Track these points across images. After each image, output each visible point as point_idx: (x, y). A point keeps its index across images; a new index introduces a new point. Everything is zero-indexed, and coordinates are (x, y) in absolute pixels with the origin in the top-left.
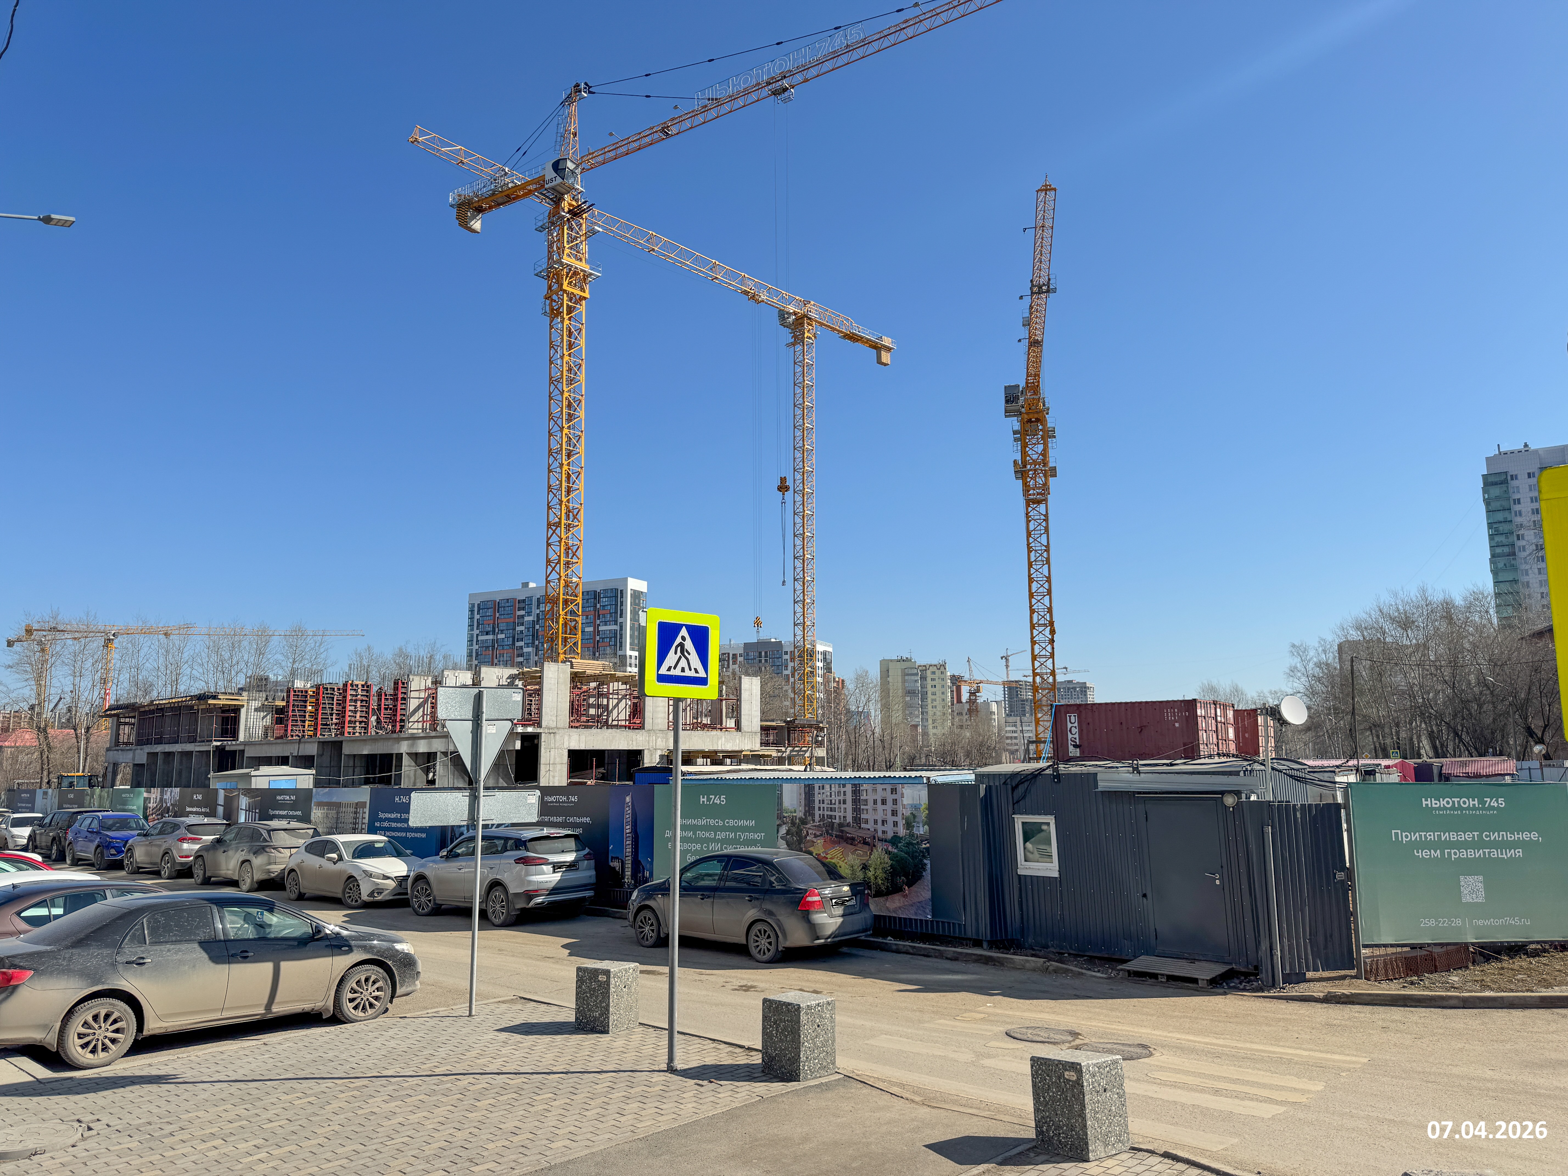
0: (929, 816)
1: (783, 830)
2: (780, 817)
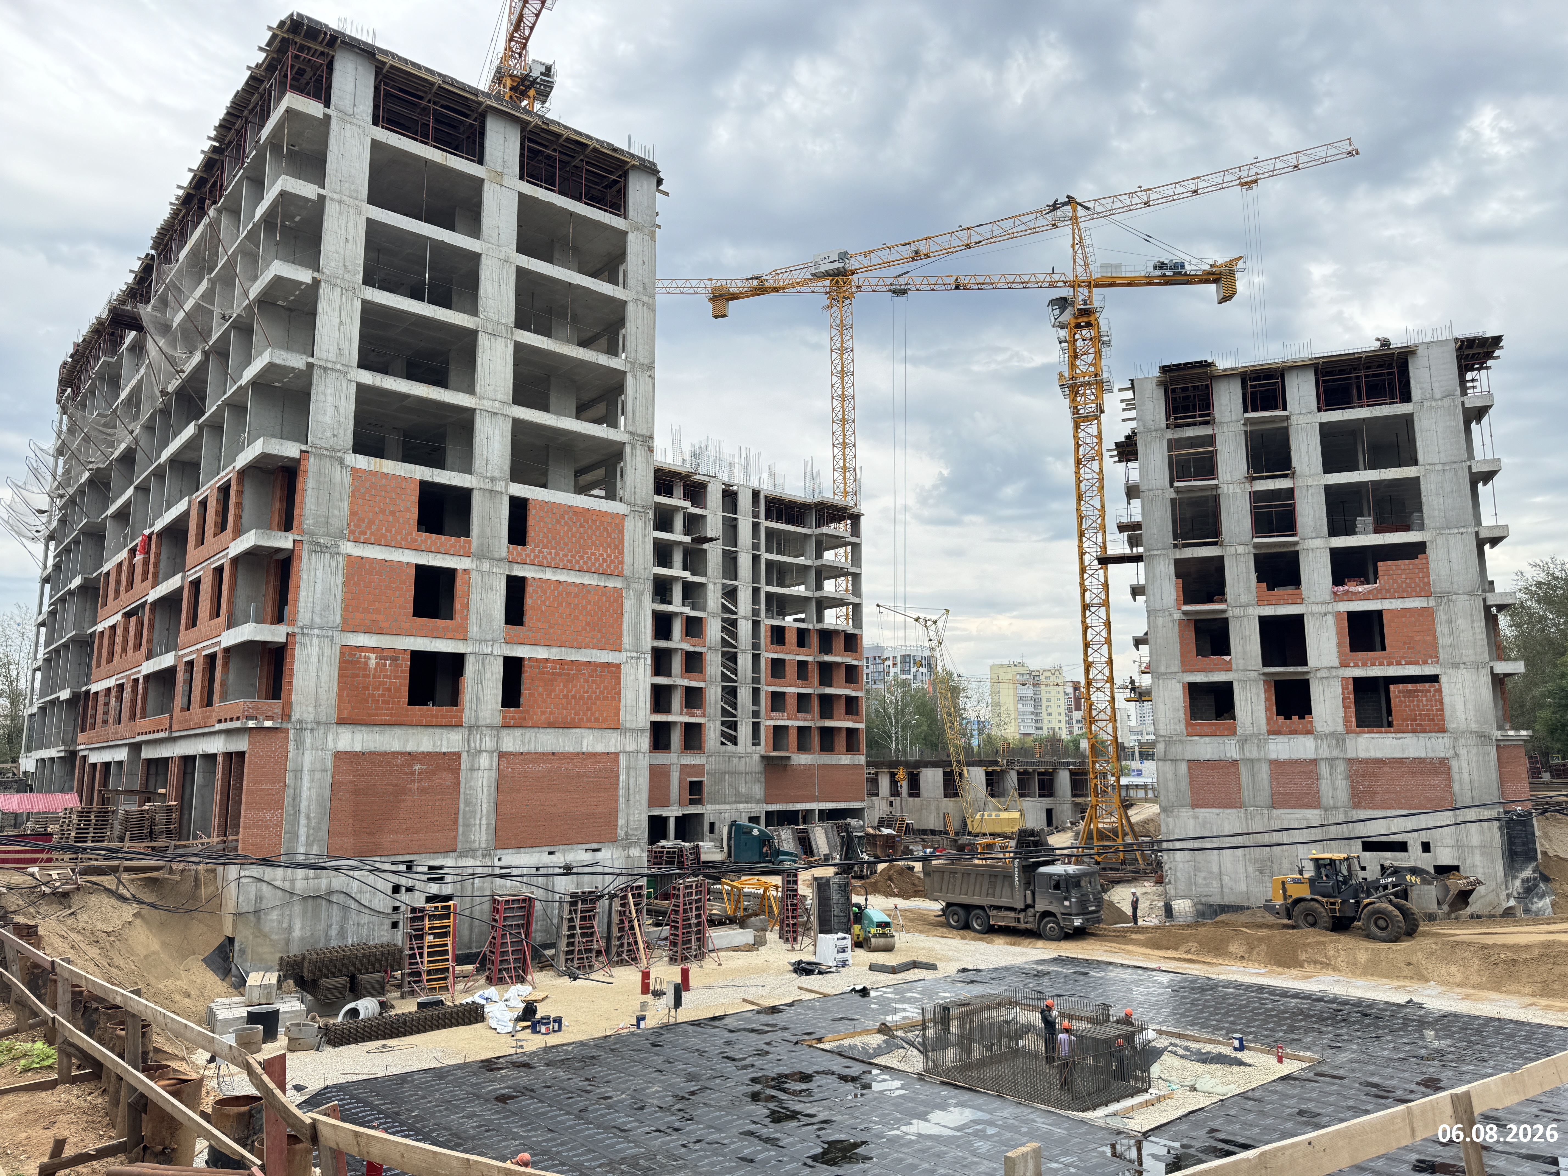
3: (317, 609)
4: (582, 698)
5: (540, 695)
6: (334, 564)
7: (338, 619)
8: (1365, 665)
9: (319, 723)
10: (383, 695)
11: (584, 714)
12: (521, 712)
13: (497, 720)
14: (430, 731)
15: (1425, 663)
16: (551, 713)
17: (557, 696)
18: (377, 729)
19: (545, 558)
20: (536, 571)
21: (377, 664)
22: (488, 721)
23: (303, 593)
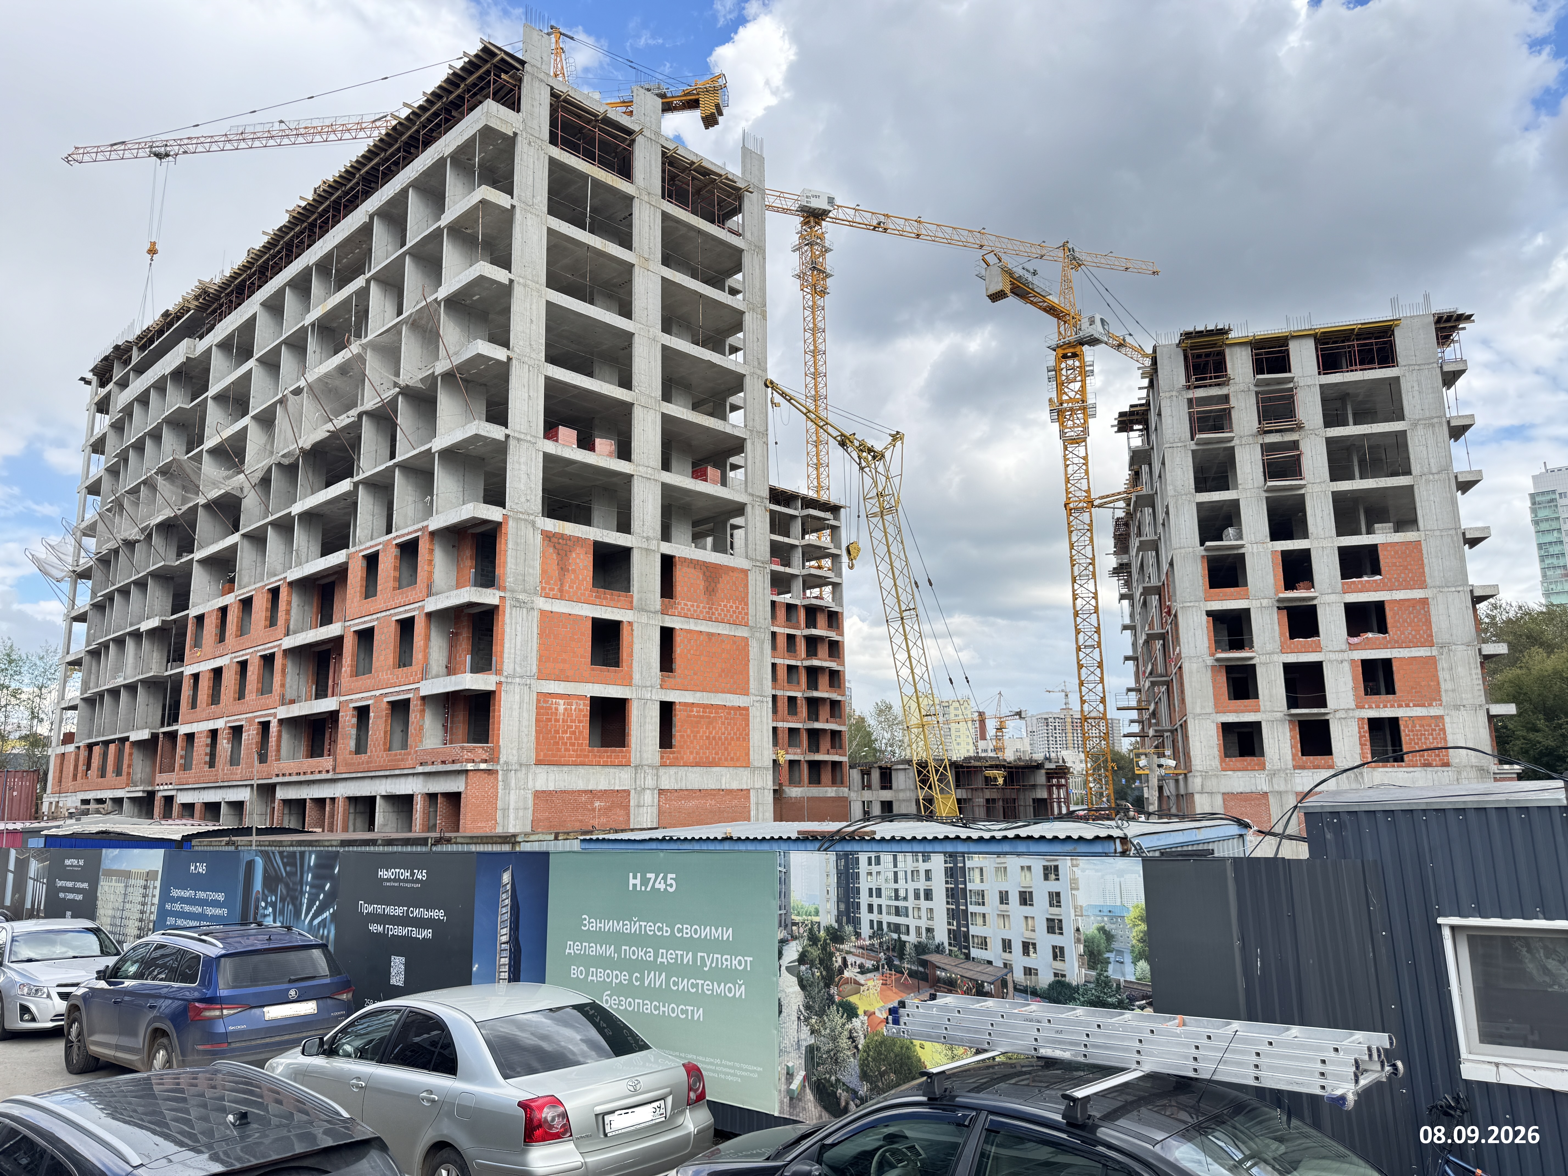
0: (1149, 938)
1: (792, 952)
2: (785, 923)
3: (518, 659)
4: (720, 738)
5: (688, 736)
6: (530, 618)
7: (534, 669)
8: (1378, 707)
9: (521, 765)
10: (570, 738)
11: (723, 754)
12: (673, 753)
13: (657, 760)
14: (607, 770)
15: (1430, 705)
16: (697, 753)
17: (701, 737)
18: (565, 768)
19: (689, 610)
20: (682, 622)
21: (566, 709)
22: (650, 761)
23: (507, 645)
